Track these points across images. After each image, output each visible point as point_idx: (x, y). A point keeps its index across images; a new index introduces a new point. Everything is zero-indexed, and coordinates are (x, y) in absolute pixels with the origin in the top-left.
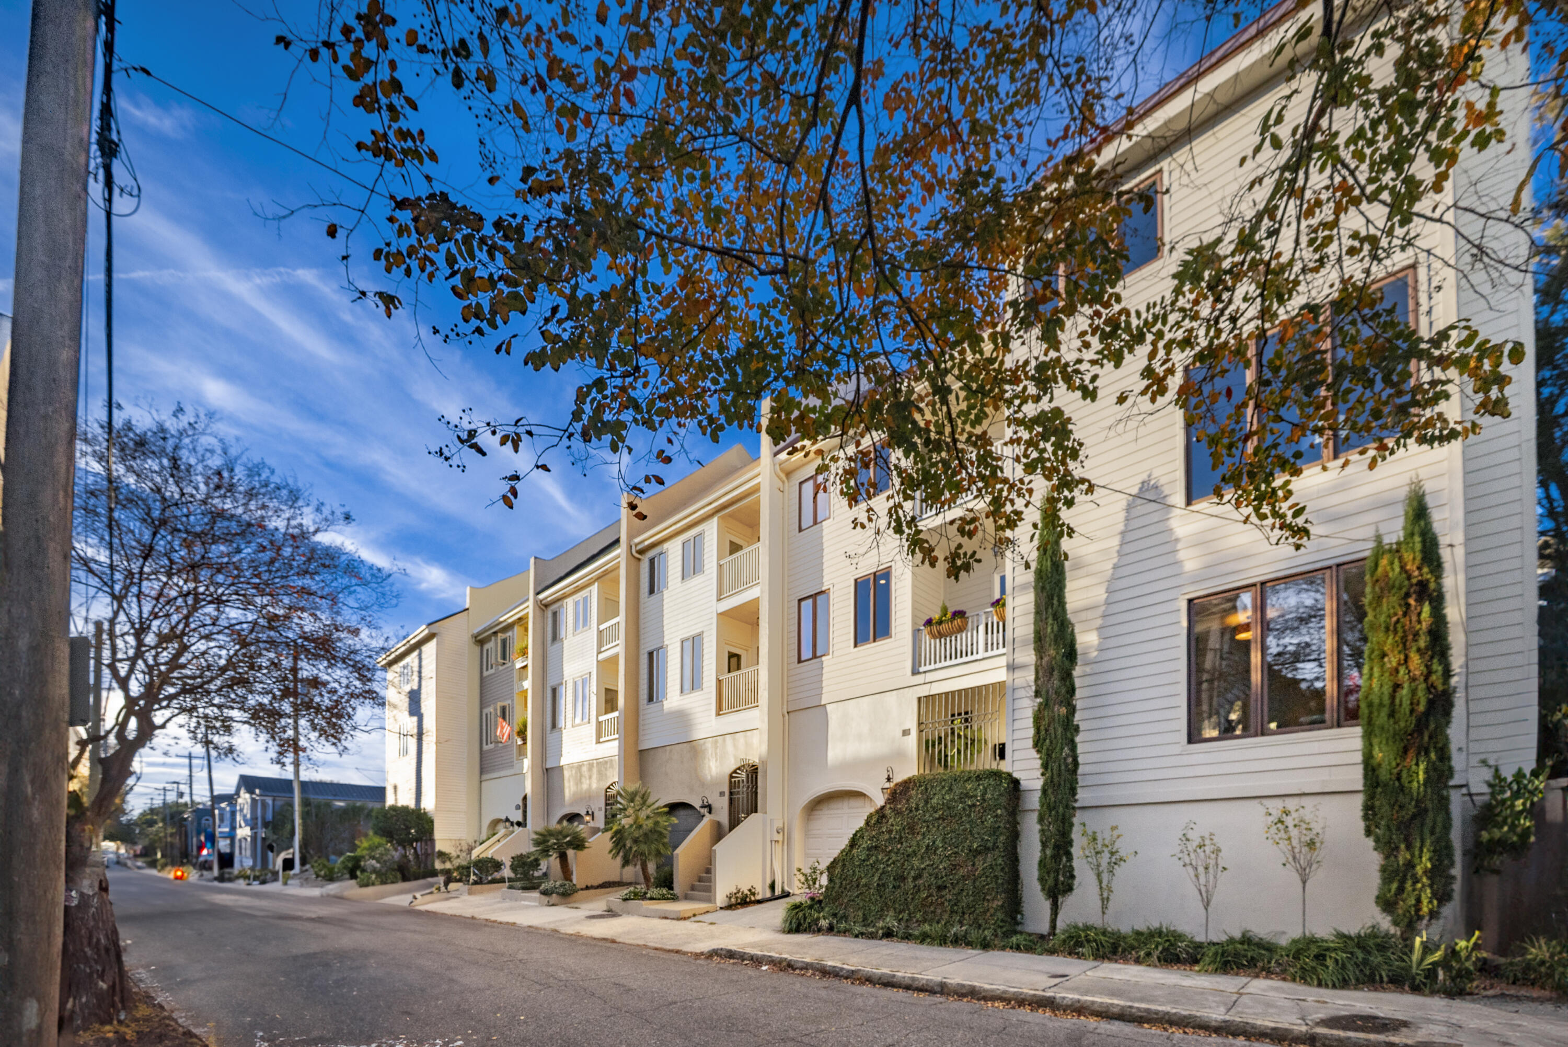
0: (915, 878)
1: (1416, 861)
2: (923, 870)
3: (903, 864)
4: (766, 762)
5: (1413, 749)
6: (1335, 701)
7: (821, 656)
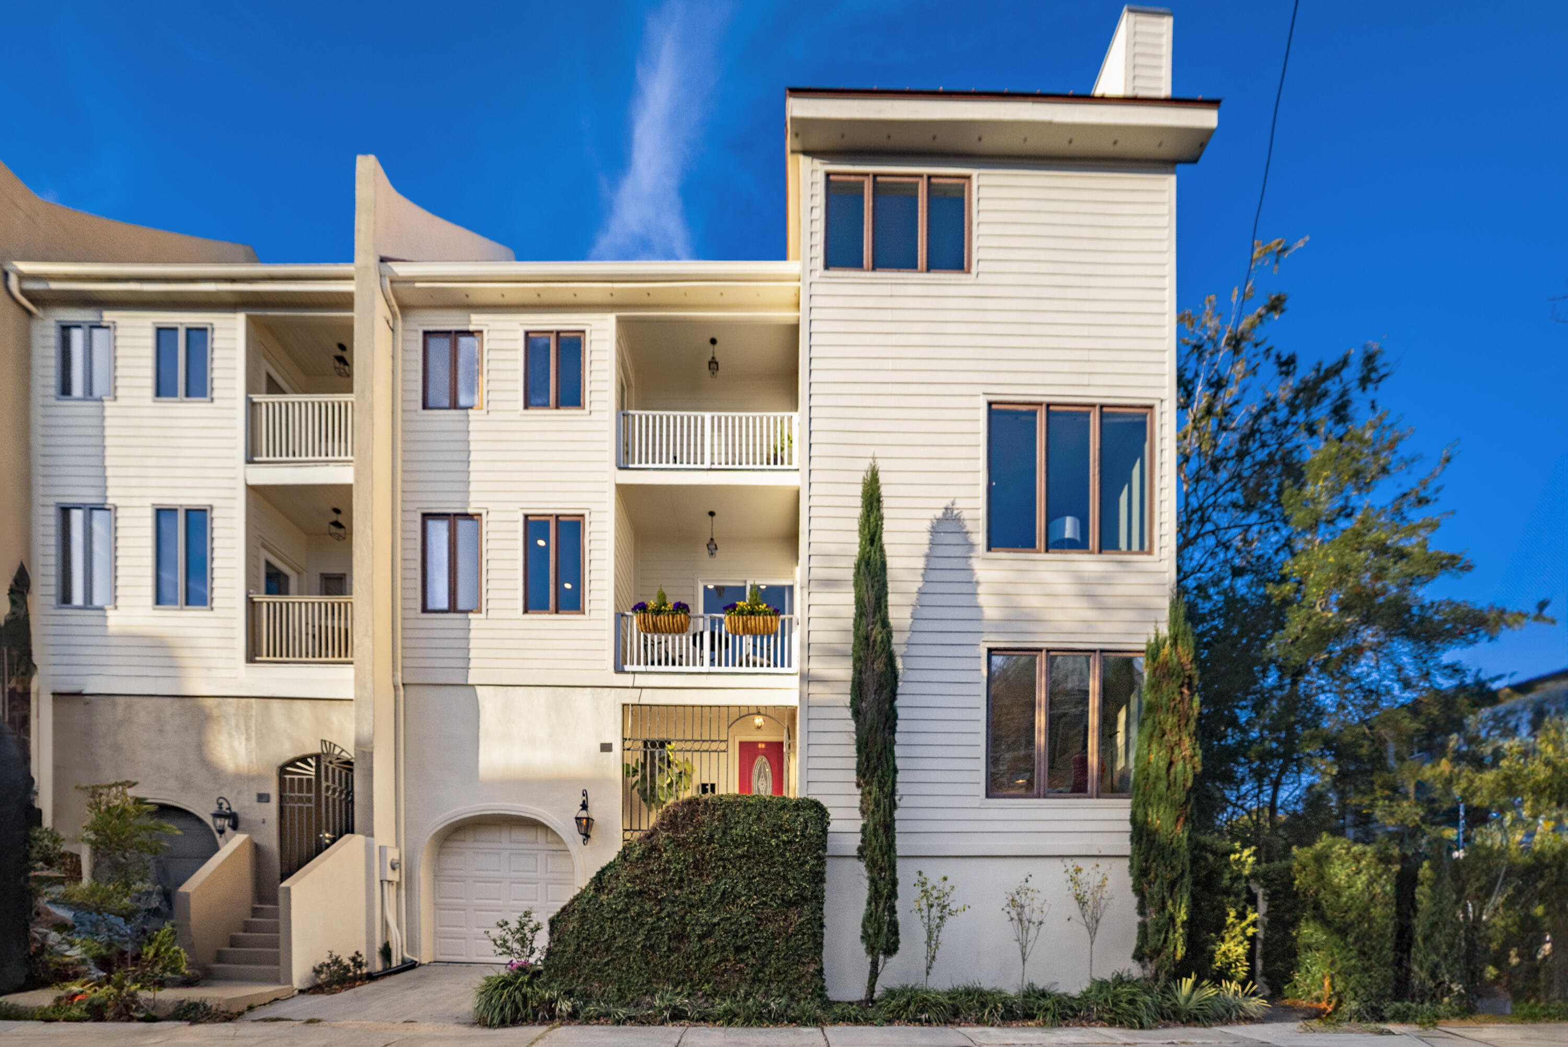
0: (701, 938)
1: (1176, 915)
2: (715, 925)
3: (683, 918)
4: (371, 754)
5: (1182, 819)
6: (1095, 773)
7: (466, 612)
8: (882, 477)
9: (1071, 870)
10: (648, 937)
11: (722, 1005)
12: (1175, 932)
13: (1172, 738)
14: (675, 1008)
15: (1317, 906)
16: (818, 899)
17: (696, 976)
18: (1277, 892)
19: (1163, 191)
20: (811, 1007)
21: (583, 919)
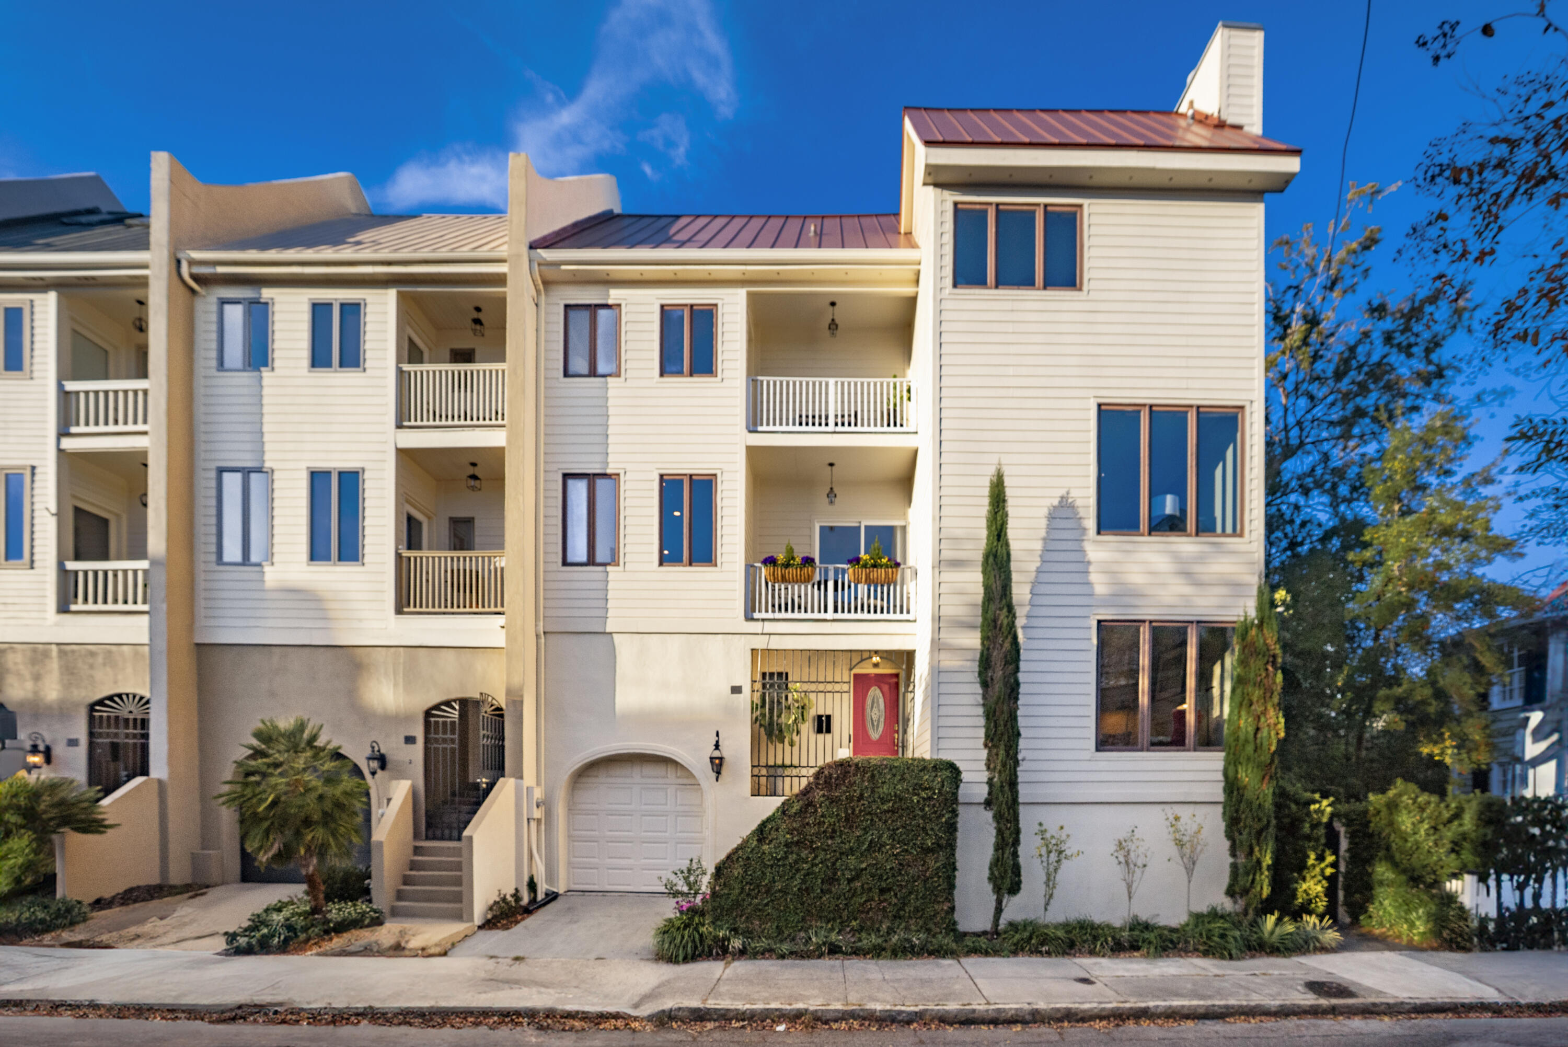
0: (850, 881)
1: (1262, 859)
2: (862, 870)
3: (834, 864)
4: (522, 702)
5: (1267, 778)
6: (1193, 730)
7: (605, 565)
8: (1007, 482)
9: (1171, 818)
10: (804, 881)
11: (867, 941)
12: (1262, 874)
13: (1258, 708)
14: (831, 944)
15: (1388, 848)
16: (951, 846)
17: (845, 914)
18: (1357, 831)
19: (1253, 217)
20: (948, 941)
21: (746, 867)
